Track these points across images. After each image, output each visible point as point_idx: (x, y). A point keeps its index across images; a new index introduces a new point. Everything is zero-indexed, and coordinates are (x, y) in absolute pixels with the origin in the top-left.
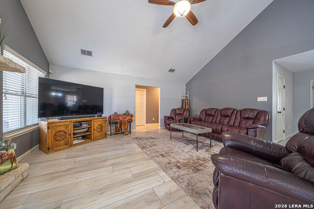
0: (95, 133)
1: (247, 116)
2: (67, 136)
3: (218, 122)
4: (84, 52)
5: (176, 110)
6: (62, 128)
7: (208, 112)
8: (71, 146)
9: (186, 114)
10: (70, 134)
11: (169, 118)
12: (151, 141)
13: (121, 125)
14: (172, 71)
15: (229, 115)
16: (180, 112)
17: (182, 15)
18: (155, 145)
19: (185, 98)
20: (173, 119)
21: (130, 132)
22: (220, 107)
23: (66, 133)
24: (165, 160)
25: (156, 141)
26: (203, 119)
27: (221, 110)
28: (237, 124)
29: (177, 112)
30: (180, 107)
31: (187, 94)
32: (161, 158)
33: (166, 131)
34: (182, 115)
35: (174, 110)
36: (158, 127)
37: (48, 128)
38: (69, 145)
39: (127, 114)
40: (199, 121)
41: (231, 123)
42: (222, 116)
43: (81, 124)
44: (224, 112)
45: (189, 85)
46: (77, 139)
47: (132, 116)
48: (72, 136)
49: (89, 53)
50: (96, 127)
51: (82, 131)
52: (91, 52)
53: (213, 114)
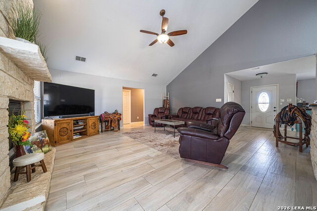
0: (90, 130)
1: (209, 112)
2: (69, 132)
3: (190, 117)
4: (78, 58)
5: (158, 109)
6: (65, 125)
7: (184, 110)
8: (72, 140)
9: (167, 113)
10: (71, 131)
11: (152, 116)
12: (139, 134)
13: (111, 123)
14: (154, 75)
15: (198, 112)
16: (161, 111)
17: (163, 43)
18: (144, 136)
19: (165, 99)
20: (156, 116)
21: (119, 129)
22: (192, 107)
23: (67, 129)
24: (153, 143)
25: (144, 134)
26: (180, 116)
27: (193, 108)
28: (202, 119)
29: (159, 111)
30: (162, 106)
31: (167, 95)
32: (149, 143)
33: (150, 127)
34: (164, 113)
35: (157, 110)
36: (143, 124)
37: (55, 125)
38: (71, 140)
39: (116, 113)
40: (177, 117)
41: (199, 118)
42: (193, 113)
43: (78, 123)
44: (194, 110)
45: (169, 87)
46: (76, 135)
47: (121, 115)
48: (73, 132)
49: (84, 60)
50: (90, 124)
51: (80, 128)
52: (85, 59)
53: (187, 112)
